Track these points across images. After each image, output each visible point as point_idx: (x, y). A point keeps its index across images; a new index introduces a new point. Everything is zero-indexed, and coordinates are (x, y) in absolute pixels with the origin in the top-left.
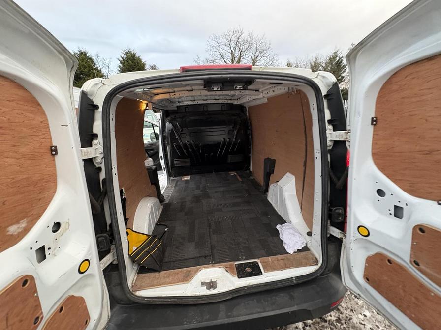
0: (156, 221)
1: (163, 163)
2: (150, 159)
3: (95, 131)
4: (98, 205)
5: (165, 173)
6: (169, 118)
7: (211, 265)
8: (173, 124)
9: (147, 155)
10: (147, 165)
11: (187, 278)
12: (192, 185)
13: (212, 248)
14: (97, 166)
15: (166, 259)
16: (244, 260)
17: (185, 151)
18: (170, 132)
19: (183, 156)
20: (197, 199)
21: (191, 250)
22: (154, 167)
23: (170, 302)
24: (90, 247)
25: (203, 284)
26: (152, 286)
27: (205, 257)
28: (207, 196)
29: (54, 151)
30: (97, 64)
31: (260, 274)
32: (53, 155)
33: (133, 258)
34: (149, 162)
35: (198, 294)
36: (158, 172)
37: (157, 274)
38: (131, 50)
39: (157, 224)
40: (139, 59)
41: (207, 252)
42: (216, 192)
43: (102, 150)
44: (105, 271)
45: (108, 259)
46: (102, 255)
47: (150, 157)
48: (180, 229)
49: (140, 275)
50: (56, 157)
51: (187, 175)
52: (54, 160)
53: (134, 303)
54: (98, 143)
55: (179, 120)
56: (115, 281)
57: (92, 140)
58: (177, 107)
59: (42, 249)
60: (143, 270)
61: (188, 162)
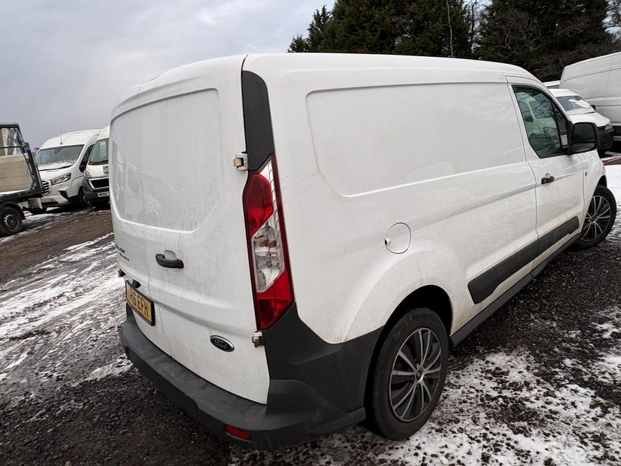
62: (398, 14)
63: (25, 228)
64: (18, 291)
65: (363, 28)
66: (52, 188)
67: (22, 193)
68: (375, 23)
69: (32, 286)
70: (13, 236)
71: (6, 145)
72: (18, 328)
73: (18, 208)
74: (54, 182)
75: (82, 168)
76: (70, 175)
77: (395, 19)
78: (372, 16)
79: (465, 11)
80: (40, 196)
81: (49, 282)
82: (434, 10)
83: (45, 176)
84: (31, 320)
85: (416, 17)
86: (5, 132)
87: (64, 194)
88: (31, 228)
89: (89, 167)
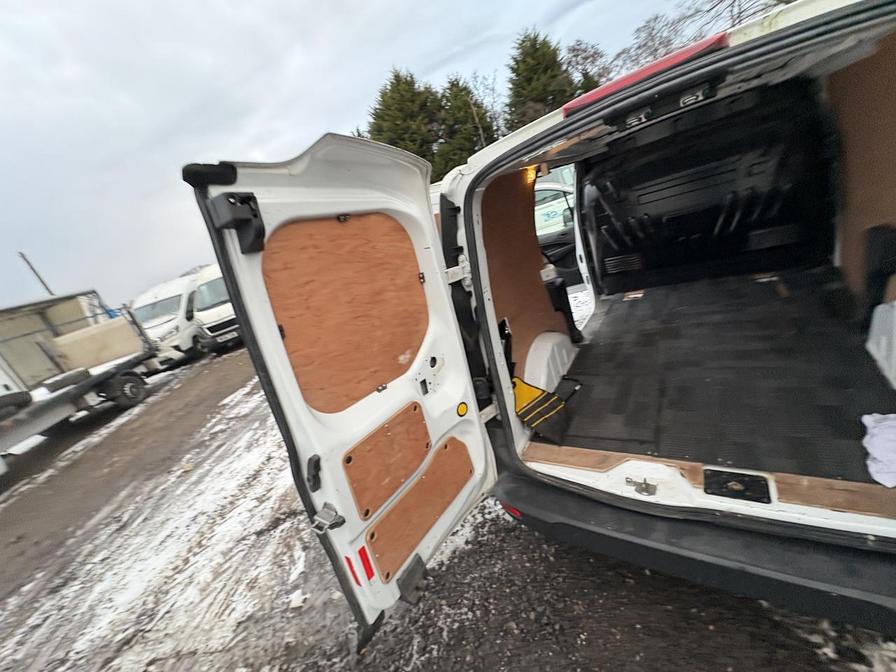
0: (564, 371)
1: (583, 268)
2: (552, 266)
3: (460, 244)
4: (470, 341)
5: (589, 287)
6: (590, 176)
7: (650, 457)
8: (598, 188)
9: (546, 260)
10: (545, 278)
11: (602, 466)
12: (643, 311)
13: (658, 431)
14: (467, 289)
15: (572, 431)
16: (729, 466)
17: (627, 239)
18: (594, 204)
19: (623, 249)
20: (647, 339)
21: (615, 426)
22: (560, 280)
23: (572, 488)
24: (466, 390)
25: (629, 481)
26: (547, 460)
27: (642, 442)
28: (675, 334)
29: (422, 277)
30: (476, 92)
31: (765, 500)
32: (422, 283)
33: (521, 417)
34: (549, 273)
35: (618, 493)
36: (569, 289)
37: (556, 448)
38: (529, 32)
39: (564, 378)
40: (545, 43)
41: (646, 435)
42: (699, 325)
43: (468, 268)
44: (487, 424)
45: (490, 411)
46: (482, 404)
47: (551, 263)
48: (602, 389)
49: (534, 444)
50: (425, 285)
51: (636, 289)
52: (423, 288)
53: (525, 475)
54: (464, 258)
55: (611, 174)
56: (500, 441)
57: (458, 256)
58: (609, 144)
59: (424, 383)
60: (536, 437)
61: (635, 262)
62: (431, 121)
63: (150, 393)
64: (206, 466)
65: (403, 140)
66: (162, 345)
67: (136, 358)
68: (413, 133)
69: (219, 456)
70: (141, 405)
71: (88, 314)
72: (253, 516)
73: (135, 374)
74: (162, 339)
75: (190, 317)
76: (177, 328)
77: (429, 127)
78: (408, 128)
79: (486, 112)
80: (155, 356)
81: (237, 446)
82: (462, 113)
83: (153, 334)
84: (261, 500)
85: (447, 122)
86: (84, 301)
87: (177, 348)
88: (156, 391)
89: (197, 315)
